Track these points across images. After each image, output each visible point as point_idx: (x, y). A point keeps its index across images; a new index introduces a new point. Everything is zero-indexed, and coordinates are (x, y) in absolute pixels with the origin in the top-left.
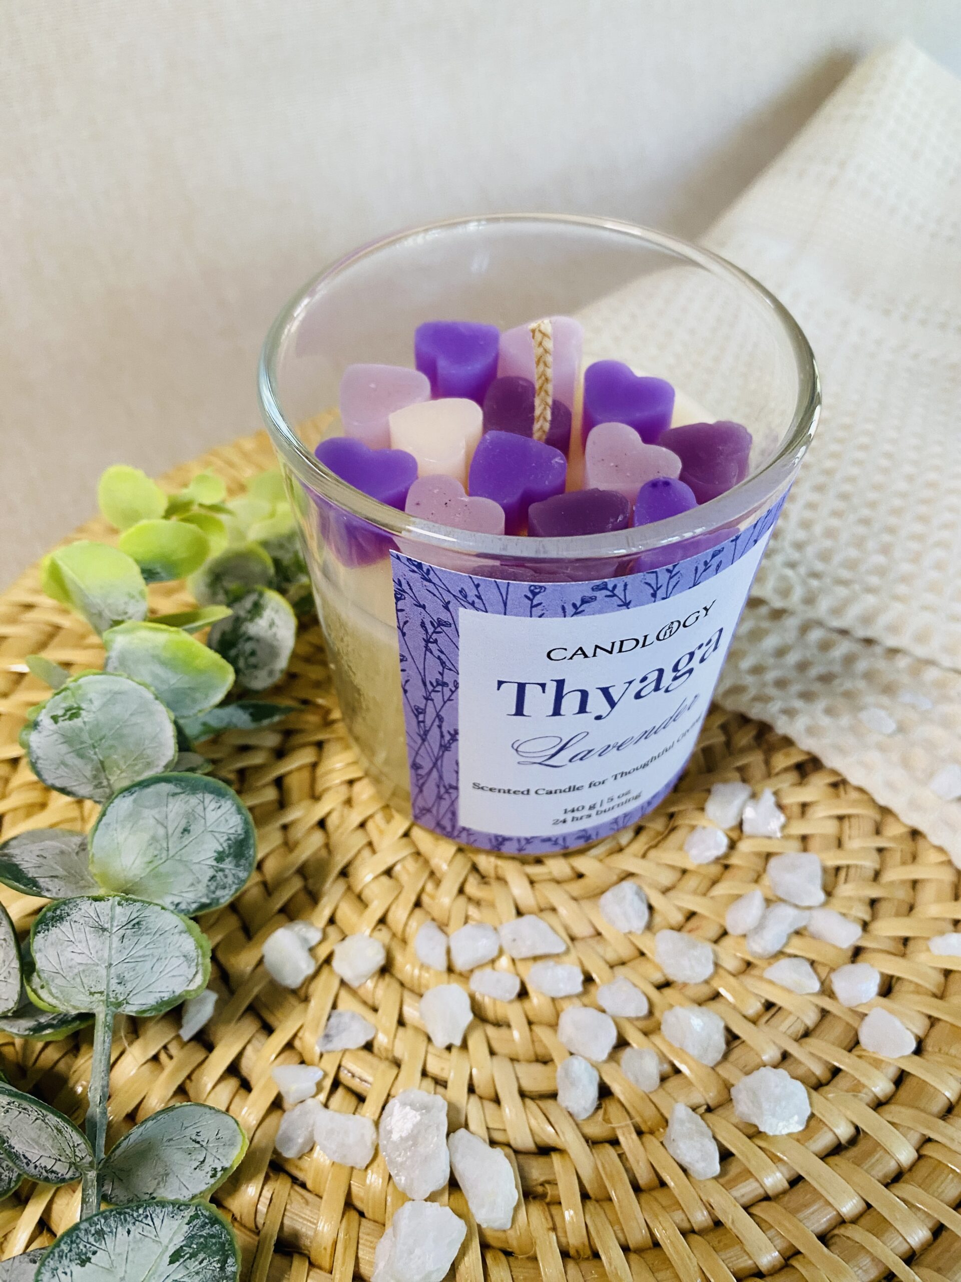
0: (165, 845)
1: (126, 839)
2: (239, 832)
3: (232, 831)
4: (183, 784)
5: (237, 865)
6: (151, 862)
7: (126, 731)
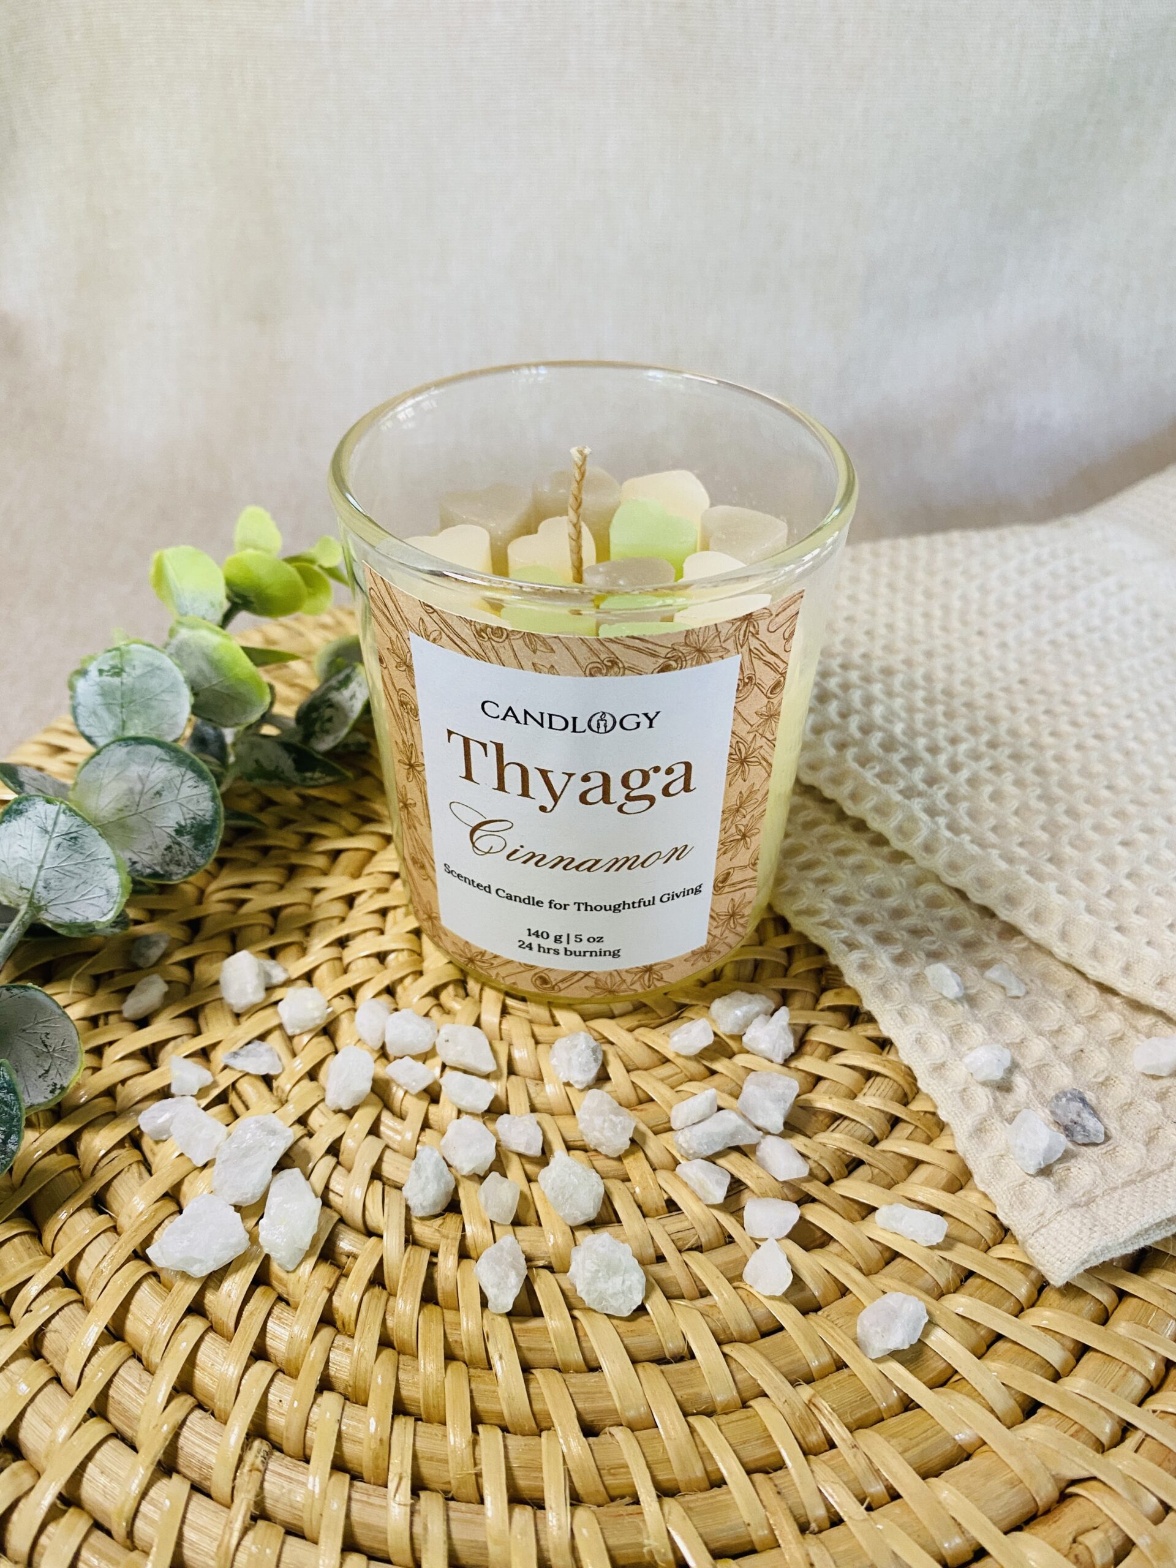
0: (137, 799)
1: (110, 782)
2: (207, 817)
3: (200, 813)
4: (173, 754)
5: (196, 848)
6: (121, 810)
7: (154, 703)
